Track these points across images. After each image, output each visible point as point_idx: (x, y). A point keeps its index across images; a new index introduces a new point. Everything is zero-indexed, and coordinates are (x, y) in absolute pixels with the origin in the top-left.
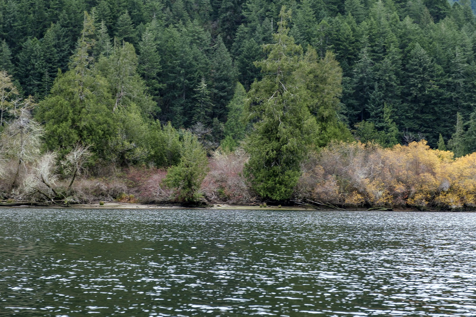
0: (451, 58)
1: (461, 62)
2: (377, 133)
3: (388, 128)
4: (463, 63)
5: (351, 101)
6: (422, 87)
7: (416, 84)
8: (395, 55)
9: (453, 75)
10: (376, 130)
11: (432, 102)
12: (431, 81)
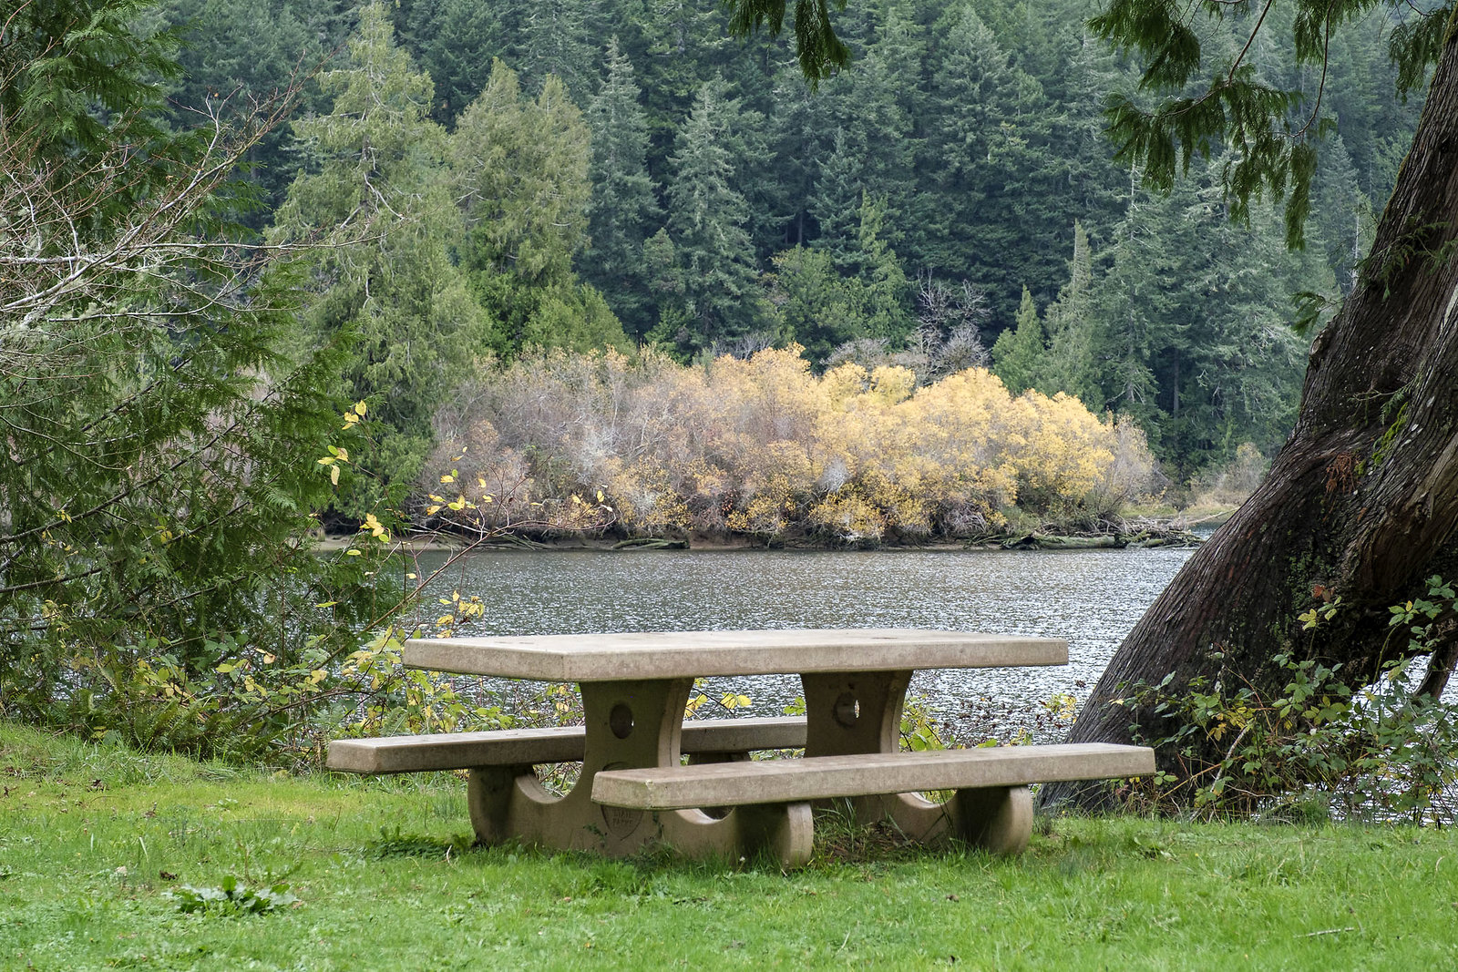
0: (1069, 54)
1: (1096, 67)
2: (837, 284)
3: (870, 269)
4: (1106, 69)
5: (765, 185)
6: (979, 142)
7: (961, 135)
8: (901, 43)
9: (1073, 105)
10: (837, 274)
11: (1007, 188)
12: (1003, 124)
